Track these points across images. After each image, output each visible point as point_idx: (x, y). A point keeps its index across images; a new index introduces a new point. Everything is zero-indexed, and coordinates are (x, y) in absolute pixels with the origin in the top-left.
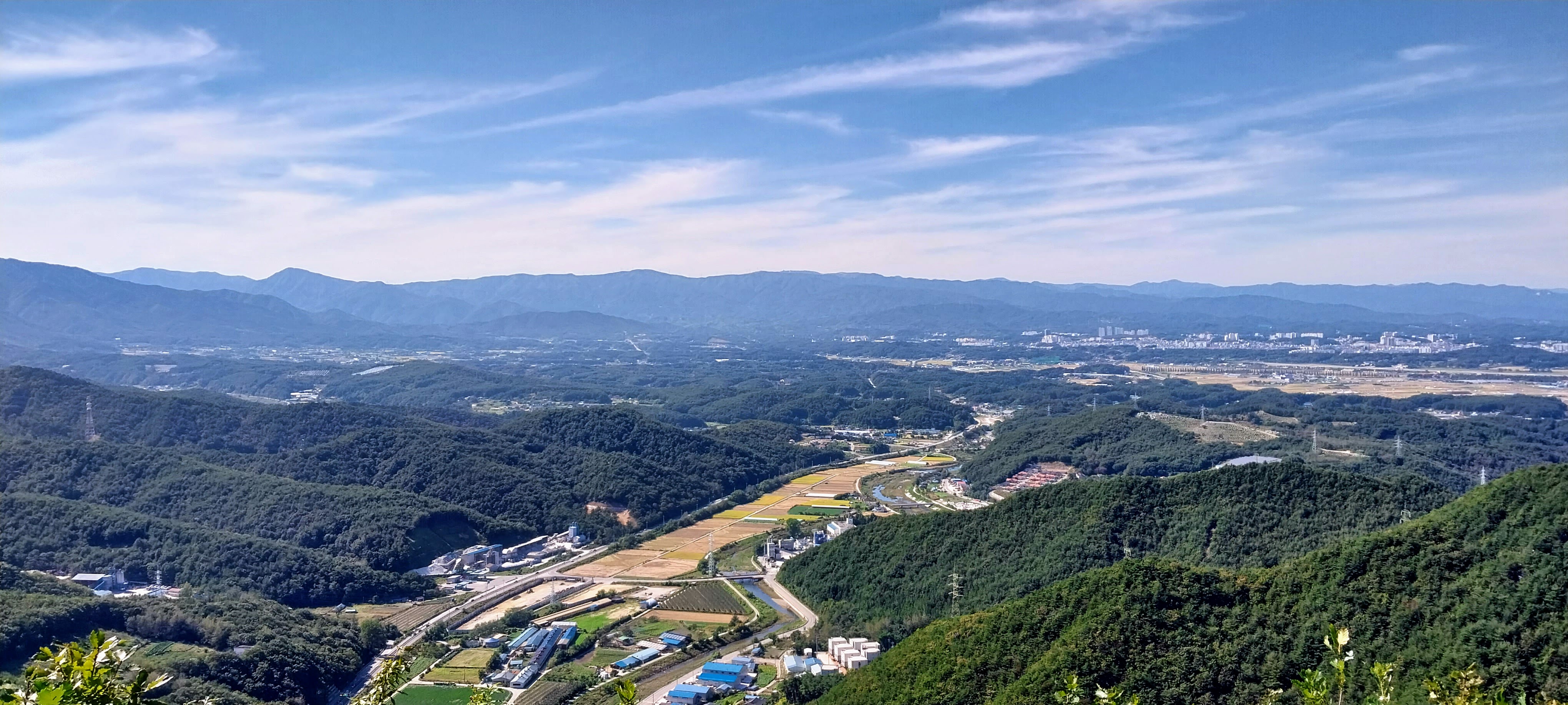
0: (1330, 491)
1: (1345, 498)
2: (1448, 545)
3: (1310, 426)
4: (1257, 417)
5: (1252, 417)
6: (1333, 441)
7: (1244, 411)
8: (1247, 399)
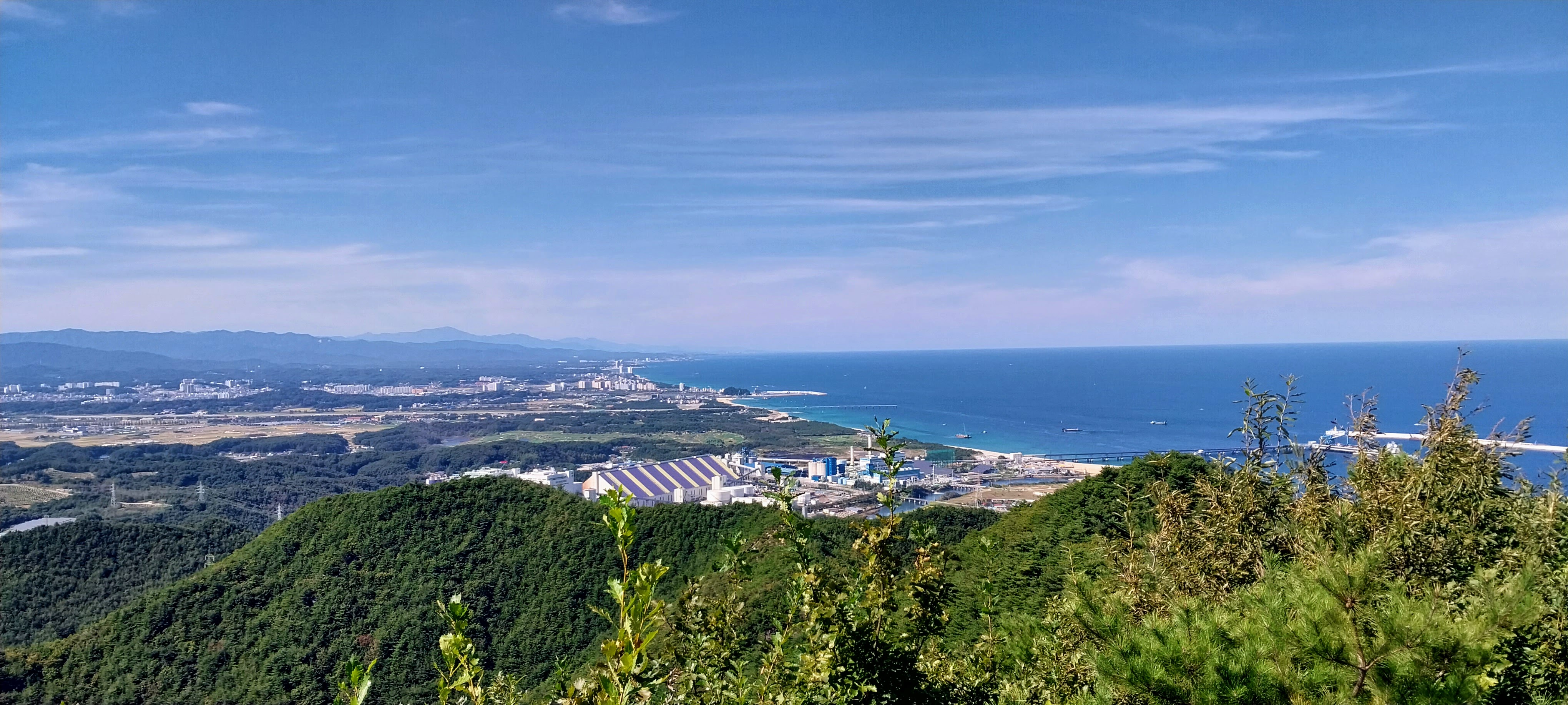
0: (132, 546)
1: (148, 551)
2: (250, 582)
3: (107, 480)
4: (46, 475)
5: (40, 476)
6: (133, 493)
7: (31, 469)
8: (33, 457)
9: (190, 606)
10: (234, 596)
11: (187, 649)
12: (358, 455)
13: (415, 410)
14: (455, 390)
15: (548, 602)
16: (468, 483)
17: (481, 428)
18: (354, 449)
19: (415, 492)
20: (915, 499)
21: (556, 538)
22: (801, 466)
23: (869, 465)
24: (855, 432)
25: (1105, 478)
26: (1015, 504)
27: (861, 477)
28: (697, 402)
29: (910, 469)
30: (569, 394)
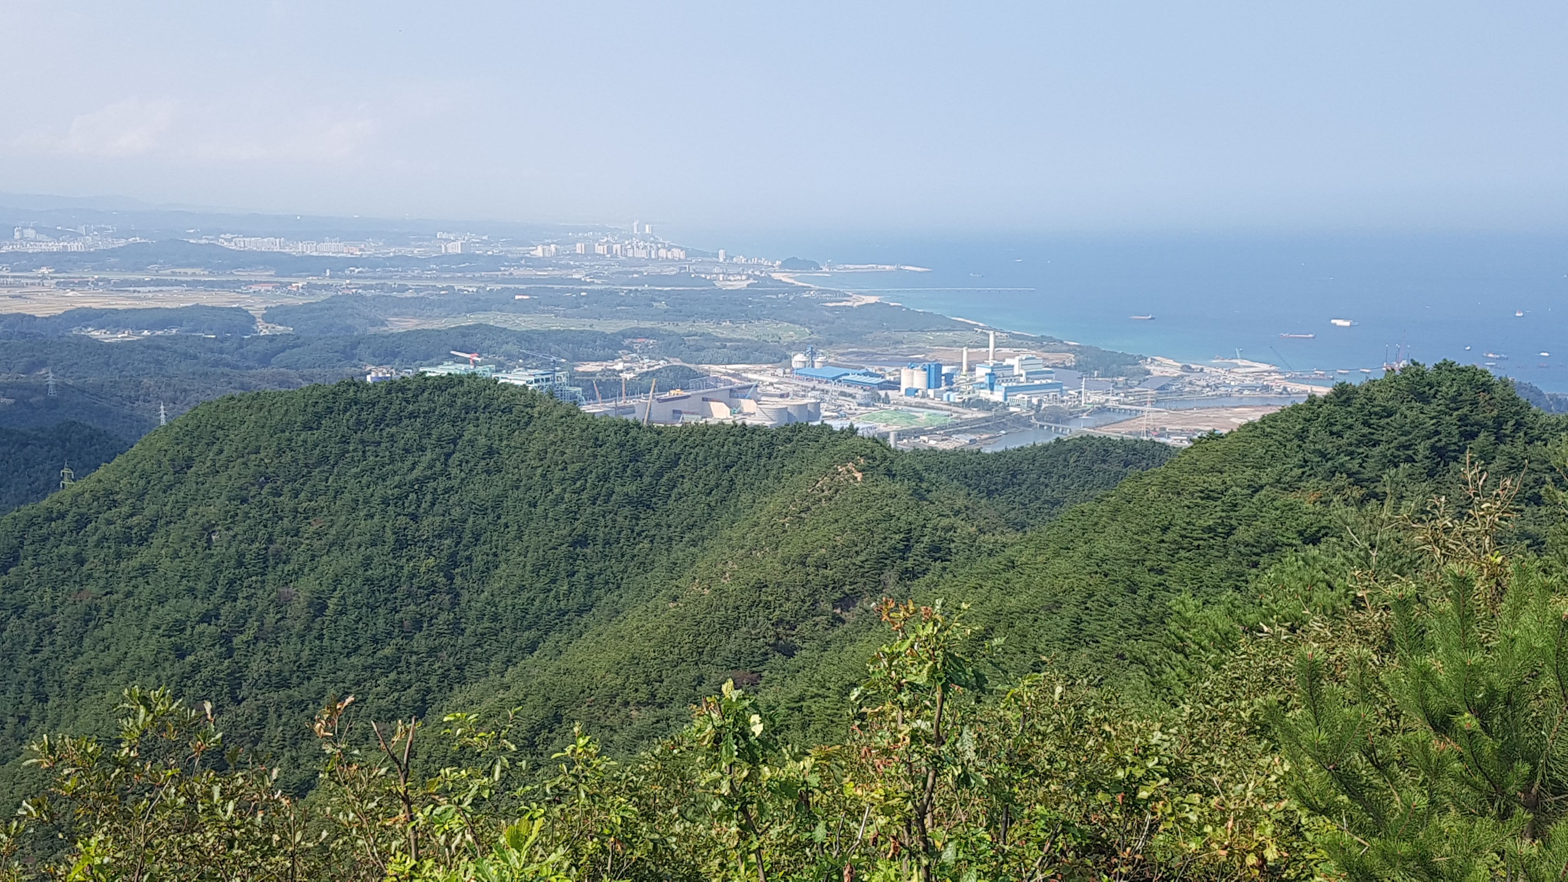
9: (45, 539)
10: (104, 528)
11: (41, 598)
12: (272, 339)
13: (349, 277)
14: (405, 251)
15: (536, 550)
16: (424, 384)
17: (440, 306)
18: (264, 329)
19: (351, 393)
20: (1053, 425)
21: (546, 462)
22: (890, 374)
23: (990, 375)
24: (970, 328)
25: (1338, 398)
26: (1199, 434)
27: (977, 391)
28: (744, 277)
29: (1050, 381)
30: (563, 262)
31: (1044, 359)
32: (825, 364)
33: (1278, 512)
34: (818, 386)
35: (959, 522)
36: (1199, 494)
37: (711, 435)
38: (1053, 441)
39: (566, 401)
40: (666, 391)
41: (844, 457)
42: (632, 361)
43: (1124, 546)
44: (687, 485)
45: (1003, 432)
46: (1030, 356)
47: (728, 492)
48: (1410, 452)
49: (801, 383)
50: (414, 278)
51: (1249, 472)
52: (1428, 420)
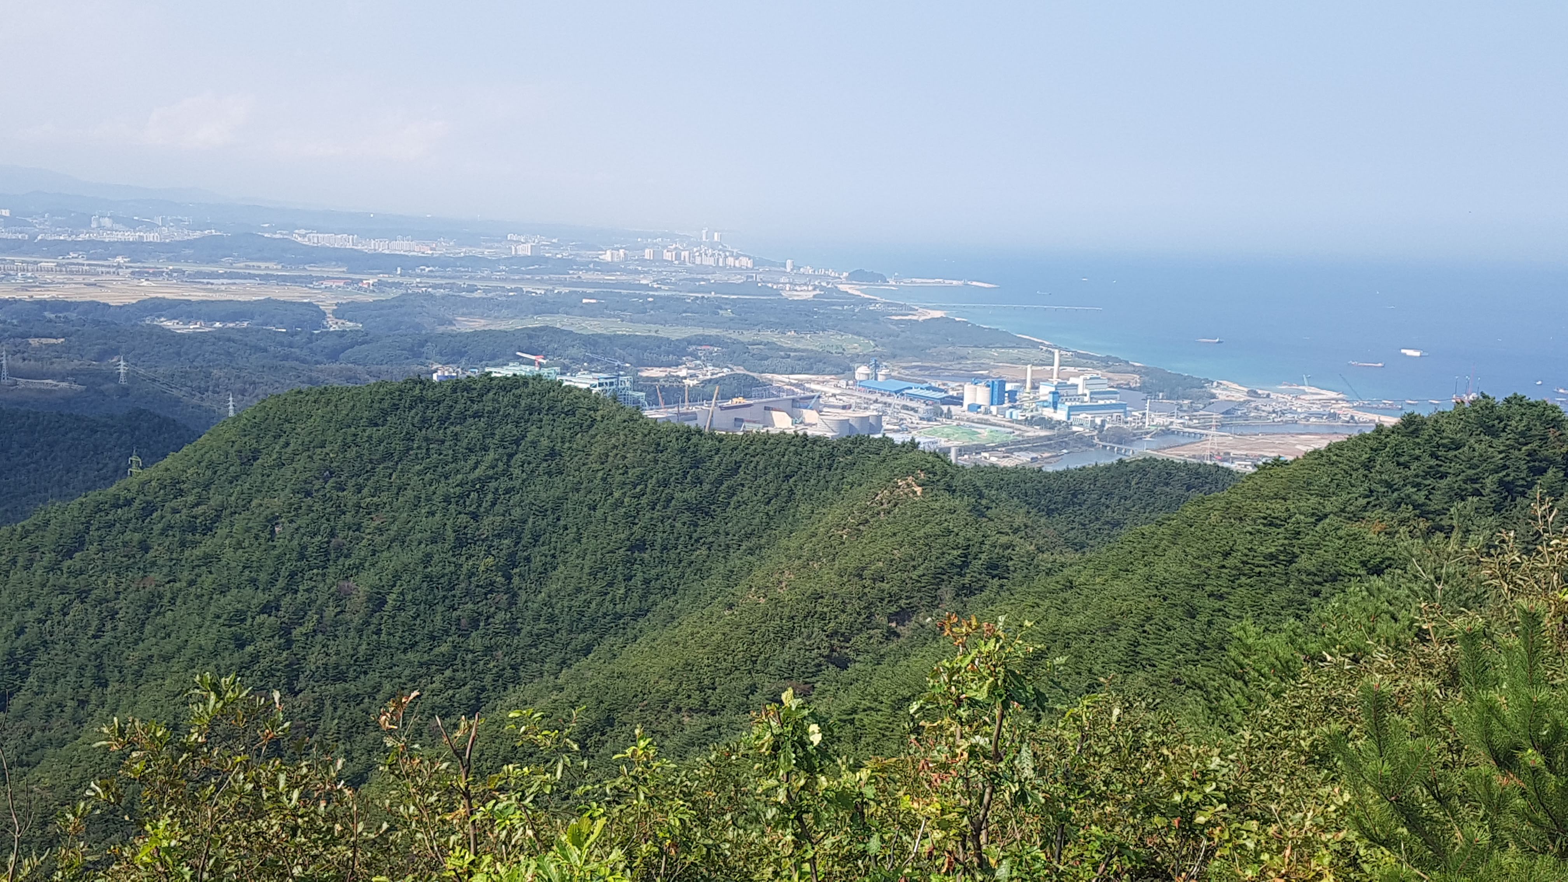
1: (51, 447)
9: (111, 525)
10: (169, 516)
11: (105, 583)
12: (342, 334)
13: (419, 276)
14: (476, 251)
15: (594, 553)
16: (489, 384)
17: (508, 307)
18: (333, 325)
19: (417, 391)
20: (1116, 446)
21: (607, 466)
22: (953, 389)
23: (1054, 393)
24: (1035, 345)
25: (1406, 428)
26: (1264, 460)
27: (1040, 409)
28: (810, 288)
29: (1114, 402)
30: (631, 267)
31: (1109, 379)
32: (888, 377)
33: (1341, 542)
34: (880, 400)
35: (1016, 539)
36: (1262, 521)
37: (772, 444)
38: (1115, 462)
39: (629, 406)
40: (729, 398)
41: (904, 471)
42: (696, 367)
43: (1185, 570)
44: (746, 493)
45: (1065, 451)
46: (1095, 376)
47: (787, 502)
48: (1477, 486)
49: (863, 395)
50: (483, 278)
51: (1314, 500)
52: (1496, 454)
